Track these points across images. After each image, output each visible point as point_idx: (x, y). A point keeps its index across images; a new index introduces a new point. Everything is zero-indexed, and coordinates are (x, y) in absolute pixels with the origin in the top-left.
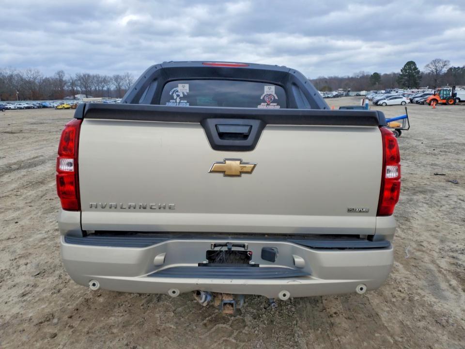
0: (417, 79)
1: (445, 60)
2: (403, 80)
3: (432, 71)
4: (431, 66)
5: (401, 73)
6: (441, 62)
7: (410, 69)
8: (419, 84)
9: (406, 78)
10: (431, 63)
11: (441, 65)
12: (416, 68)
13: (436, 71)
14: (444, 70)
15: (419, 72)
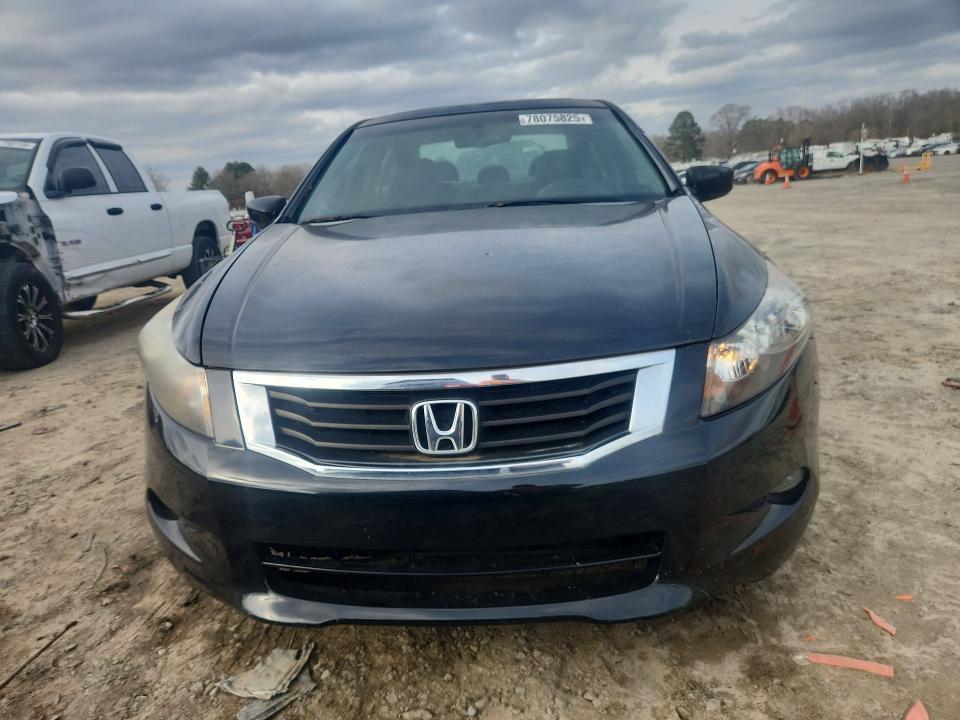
0: (697, 143)
2: (673, 147)
3: (722, 127)
4: (719, 117)
5: (671, 135)
6: (735, 110)
7: (684, 125)
8: (701, 152)
9: (678, 142)
10: (720, 113)
11: (737, 115)
12: (694, 125)
13: (729, 127)
14: (742, 123)
15: (699, 131)
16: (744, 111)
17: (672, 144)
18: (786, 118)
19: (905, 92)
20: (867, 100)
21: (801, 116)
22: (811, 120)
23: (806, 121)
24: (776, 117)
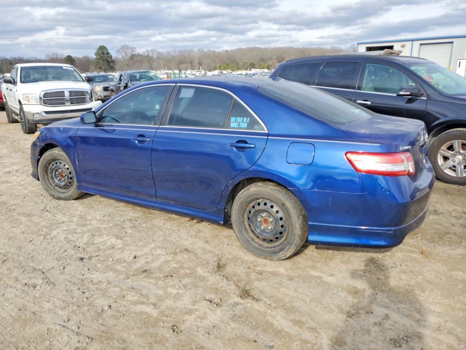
0: (110, 63)
2: (99, 64)
3: (123, 57)
4: (121, 51)
5: (96, 57)
6: (129, 48)
7: (103, 53)
9: (101, 62)
10: (122, 49)
13: (127, 56)
15: (111, 57)
17: (97, 62)
18: (151, 55)
21: (157, 55)
22: (162, 57)
23: (160, 57)
24: (146, 54)
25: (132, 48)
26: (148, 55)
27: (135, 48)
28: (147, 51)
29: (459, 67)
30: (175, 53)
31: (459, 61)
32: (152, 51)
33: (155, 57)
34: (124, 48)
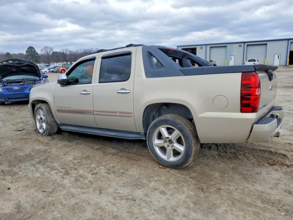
0: (37, 58)
1: (51, 47)
2: (28, 58)
3: (45, 53)
4: (43, 50)
5: (27, 54)
6: (49, 48)
7: (31, 51)
8: (39, 61)
9: (30, 57)
10: (44, 49)
11: (50, 50)
12: (35, 51)
13: (47, 54)
14: (51, 52)
15: (37, 53)
16: (51, 49)
17: (28, 57)
18: (65, 52)
19: (97, 49)
20: (87, 50)
21: (69, 52)
22: (72, 54)
23: (71, 54)
24: (62, 52)
25: (51, 48)
26: (63, 53)
27: (53, 48)
28: (63, 50)
29: (231, 60)
30: (81, 51)
31: (230, 56)
32: (65, 50)
33: (68, 54)
34: (46, 48)
